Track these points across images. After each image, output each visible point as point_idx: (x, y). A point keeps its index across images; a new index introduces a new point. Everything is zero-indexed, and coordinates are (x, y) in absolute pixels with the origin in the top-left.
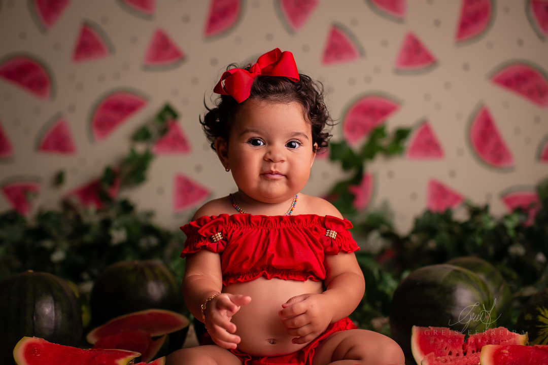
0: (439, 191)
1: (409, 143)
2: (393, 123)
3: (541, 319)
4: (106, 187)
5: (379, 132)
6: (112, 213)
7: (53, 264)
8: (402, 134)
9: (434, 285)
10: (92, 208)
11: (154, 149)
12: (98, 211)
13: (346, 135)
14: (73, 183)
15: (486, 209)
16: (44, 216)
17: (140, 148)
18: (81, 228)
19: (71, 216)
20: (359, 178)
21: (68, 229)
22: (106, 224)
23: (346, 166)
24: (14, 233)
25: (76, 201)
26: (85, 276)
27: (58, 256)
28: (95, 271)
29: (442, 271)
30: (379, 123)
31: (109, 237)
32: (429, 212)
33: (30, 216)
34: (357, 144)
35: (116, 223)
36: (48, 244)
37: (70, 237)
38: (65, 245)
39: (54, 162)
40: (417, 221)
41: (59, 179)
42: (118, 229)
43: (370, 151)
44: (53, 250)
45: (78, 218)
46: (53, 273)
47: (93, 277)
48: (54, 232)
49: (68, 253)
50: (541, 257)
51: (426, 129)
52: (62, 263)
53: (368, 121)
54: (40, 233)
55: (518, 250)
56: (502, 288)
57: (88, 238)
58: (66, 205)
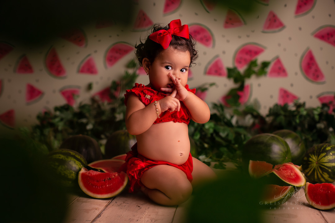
0: (285, 94)
1: (269, 69)
2: (261, 58)
3: (311, 159)
4: (113, 91)
5: (253, 63)
6: (116, 105)
7: (87, 131)
8: (265, 65)
9: (262, 143)
10: (106, 102)
11: (138, 72)
12: (109, 104)
13: (236, 65)
14: (96, 89)
15: (304, 104)
16: (82, 107)
17: (131, 71)
18: (100, 113)
19: (95, 105)
20: (242, 88)
21: (94, 112)
22: (113, 110)
23: (236, 81)
24: (68, 115)
25: (97, 98)
26: (103, 136)
27: (90, 127)
28: (108, 134)
29: (266, 137)
30: (254, 59)
31: (115, 118)
32: (276, 105)
33: (75, 106)
34: (242, 70)
35: (118, 110)
36: (84, 121)
37: (95, 117)
38: (93, 121)
39: (87, 78)
40: (270, 110)
41: (90, 87)
42: (119, 113)
43: (248, 74)
44: (87, 124)
45: (99, 107)
46: (87, 135)
47: (107, 137)
48: (87, 115)
49: (94, 125)
50: (331, 129)
51: (278, 61)
52: (92, 130)
53: (247, 57)
54: (80, 115)
55: (321, 125)
56: (300, 145)
57: (104, 118)
58: (93, 100)
